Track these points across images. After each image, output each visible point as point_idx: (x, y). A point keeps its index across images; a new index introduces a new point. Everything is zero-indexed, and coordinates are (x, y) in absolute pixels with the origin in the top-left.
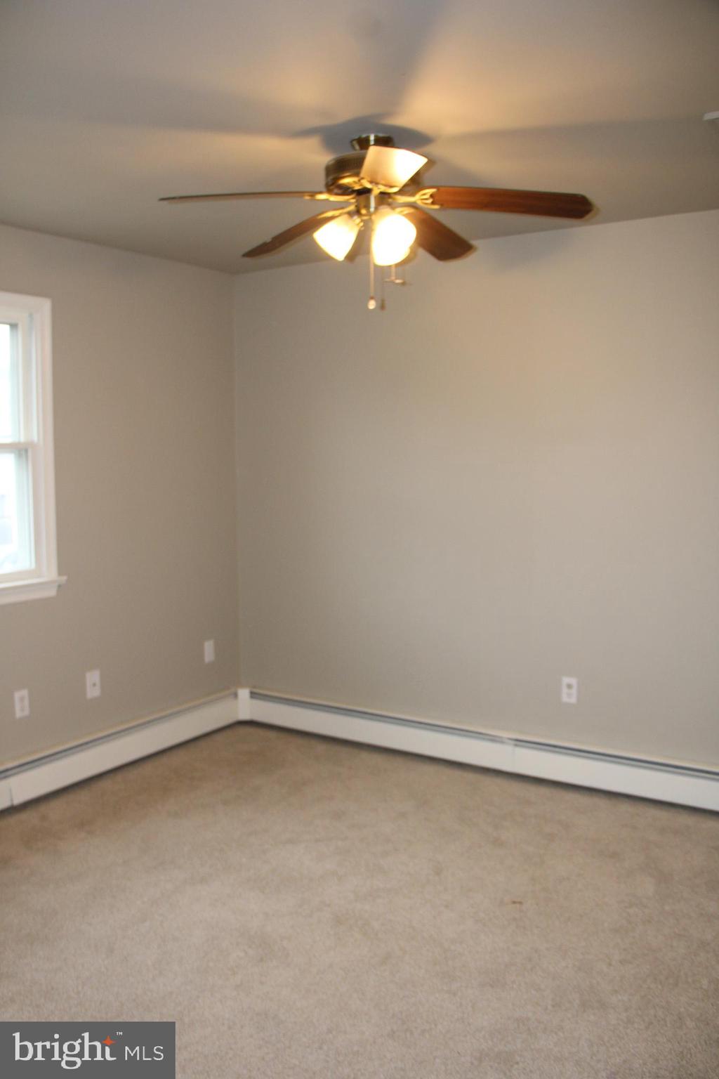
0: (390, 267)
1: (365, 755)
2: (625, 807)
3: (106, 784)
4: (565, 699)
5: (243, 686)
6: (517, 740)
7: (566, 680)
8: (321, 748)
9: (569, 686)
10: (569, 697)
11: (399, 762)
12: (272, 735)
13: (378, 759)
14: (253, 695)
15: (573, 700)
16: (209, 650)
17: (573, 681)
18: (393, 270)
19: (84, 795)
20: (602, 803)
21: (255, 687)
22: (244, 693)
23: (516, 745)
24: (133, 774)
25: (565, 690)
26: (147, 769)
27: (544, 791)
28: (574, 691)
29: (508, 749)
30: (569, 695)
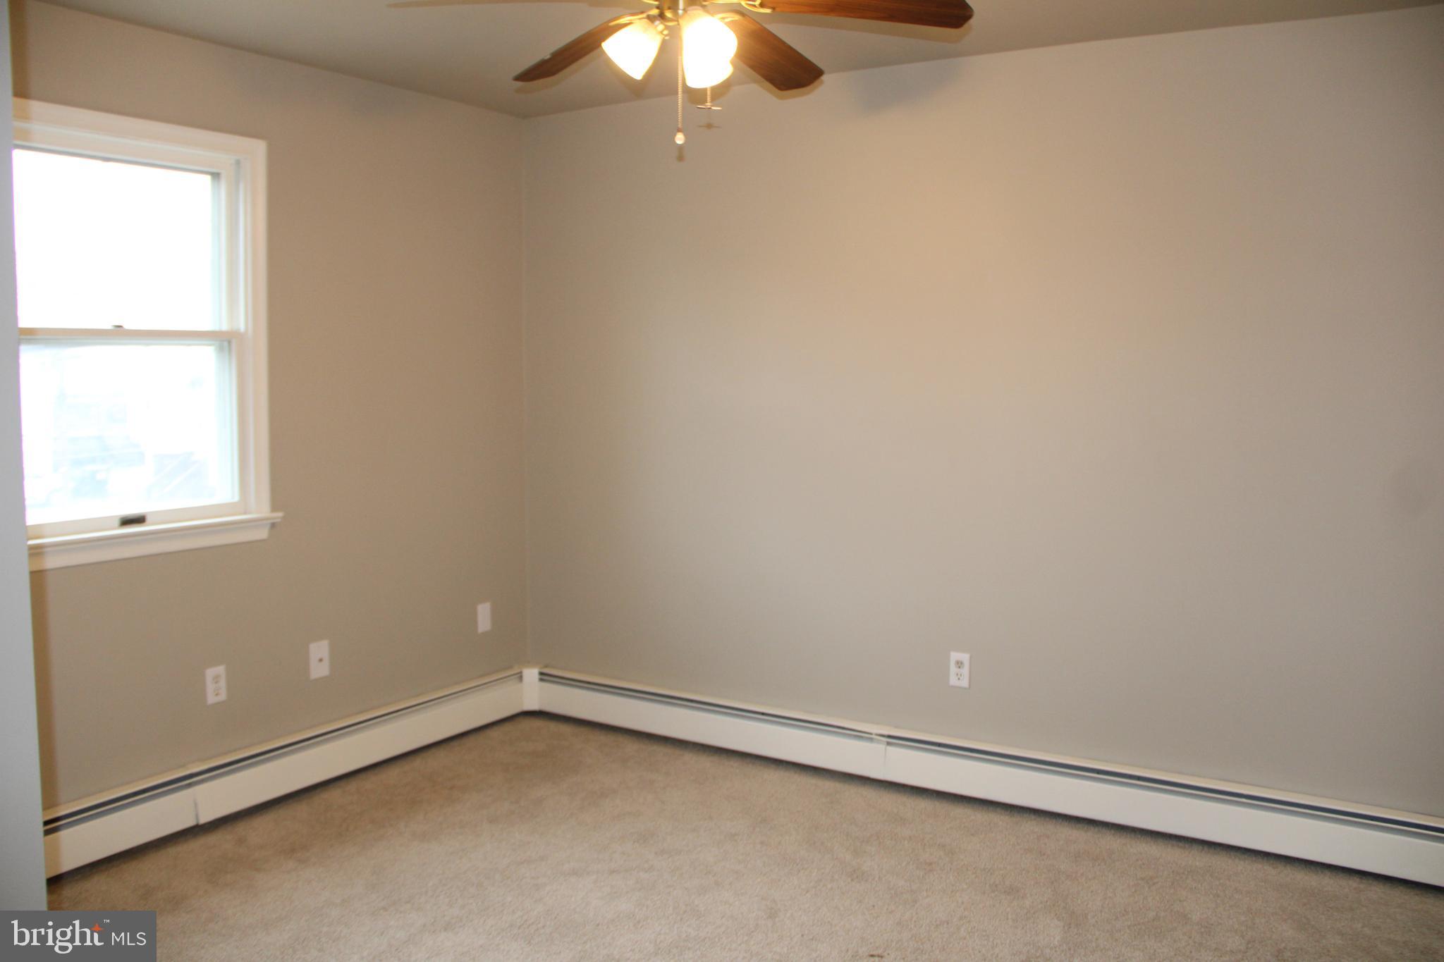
0: (705, 90)
1: (689, 757)
2: (1031, 827)
3: (334, 795)
4: (953, 681)
5: (529, 663)
6: (890, 737)
7: (955, 656)
8: (631, 747)
9: (959, 664)
10: (959, 678)
11: (734, 765)
12: (565, 729)
13: (706, 762)
14: (544, 676)
15: (964, 683)
16: (484, 617)
17: (965, 657)
18: (709, 93)
19: (301, 809)
20: (1001, 820)
21: (546, 666)
22: (531, 674)
23: (888, 744)
24: (370, 782)
25: (953, 669)
26: (393, 773)
27: (923, 804)
28: (965, 671)
29: (880, 747)
30: (959, 677)
